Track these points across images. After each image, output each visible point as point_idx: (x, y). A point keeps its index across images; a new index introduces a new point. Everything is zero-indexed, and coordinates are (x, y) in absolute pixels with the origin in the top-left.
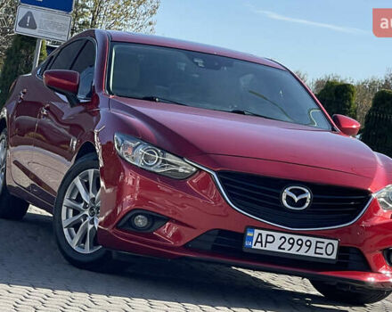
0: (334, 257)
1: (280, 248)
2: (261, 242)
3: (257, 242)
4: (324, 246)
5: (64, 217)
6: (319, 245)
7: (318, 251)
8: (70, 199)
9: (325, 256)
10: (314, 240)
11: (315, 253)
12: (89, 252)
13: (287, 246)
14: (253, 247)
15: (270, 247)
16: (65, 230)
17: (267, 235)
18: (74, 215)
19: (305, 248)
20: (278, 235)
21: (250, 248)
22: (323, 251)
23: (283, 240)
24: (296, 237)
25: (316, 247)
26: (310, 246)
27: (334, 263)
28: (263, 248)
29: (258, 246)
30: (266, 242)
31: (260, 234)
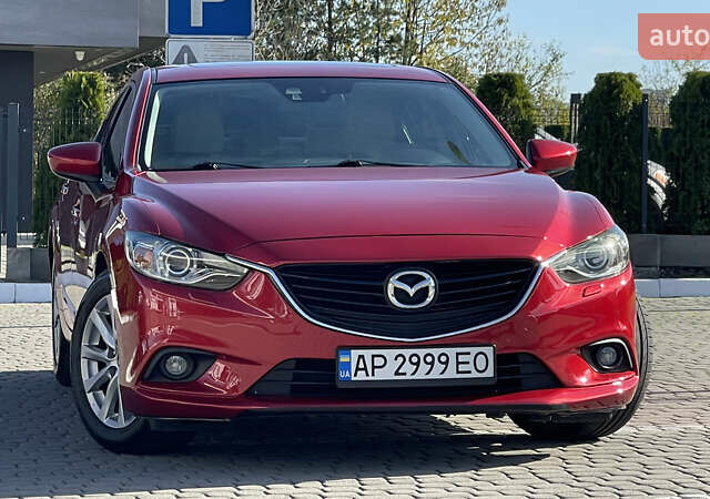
0: (490, 373)
1: (397, 373)
2: (365, 369)
3: (358, 369)
4: (470, 358)
5: (85, 376)
6: (461, 359)
7: (461, 368)
8: (90, 346)
9: (475, 374)
10: (451, 352)
11: (458, 372)
12: (125, 425)
13: (408, 368)
14: (353, 379)
15: (380, 375)
16: (90, 396)
17: (373, 356)
18: (100, 369)
19: (438, 367)
20: (390, 354)
21: (348, 380)
22: (470, 367)
23: (400, 360)
24: (422, 352)
25: (458, 363)
26: (446, 363)
27: (493, 383)
28: (370, 378)
29: (361, 376)
30: (374, 367)
31: (361, 357)
